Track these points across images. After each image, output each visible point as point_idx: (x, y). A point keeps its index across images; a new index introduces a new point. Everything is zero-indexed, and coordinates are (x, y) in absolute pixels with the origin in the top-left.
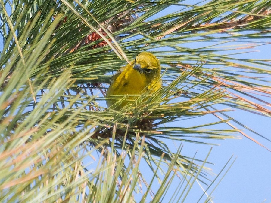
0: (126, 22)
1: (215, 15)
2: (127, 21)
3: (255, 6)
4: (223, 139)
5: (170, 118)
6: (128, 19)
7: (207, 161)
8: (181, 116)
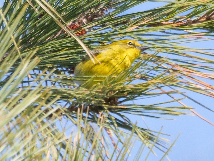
0: (98, 17)
1: (174, 14)
2: (100, 16)
3: (208, 8)
4: (178, 115)
5: (132, 97)
6: (101, 14)
7: (161, 132)
8: (141, 96)
